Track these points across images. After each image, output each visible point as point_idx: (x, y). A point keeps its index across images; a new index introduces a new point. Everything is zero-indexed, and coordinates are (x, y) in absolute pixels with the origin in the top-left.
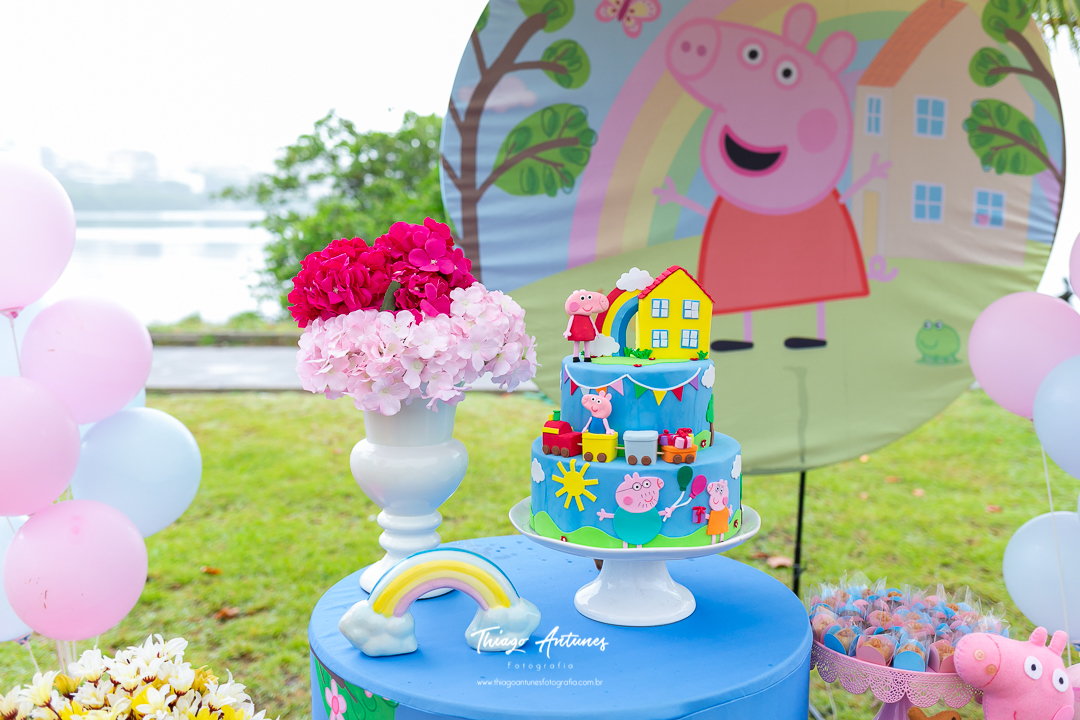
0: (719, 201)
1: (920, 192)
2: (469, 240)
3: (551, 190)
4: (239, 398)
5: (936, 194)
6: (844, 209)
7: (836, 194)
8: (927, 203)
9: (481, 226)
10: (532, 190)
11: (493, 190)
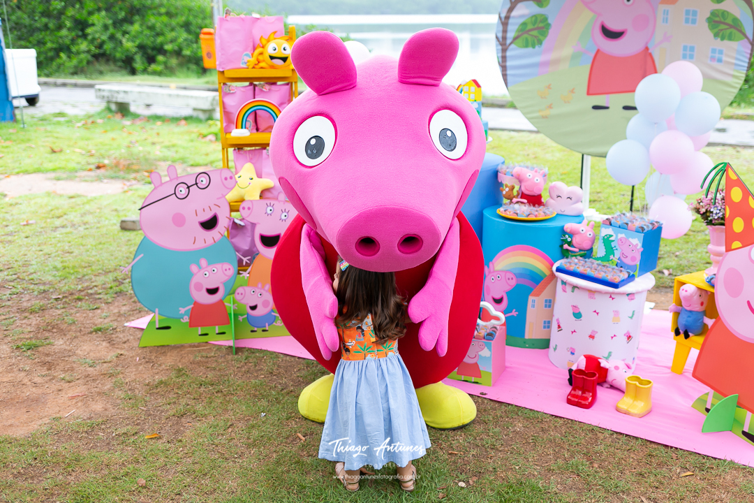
0: (598, 51)
1: (685, 48)
2: (504, 64)
3: (533, 46)
4: (500, 133)
5: (692, 49)
6: (651, 55)
7: (647, 49)
8: (688, 53)
9: (508, 59)
10: (526, 46)
11: (513, 46)
